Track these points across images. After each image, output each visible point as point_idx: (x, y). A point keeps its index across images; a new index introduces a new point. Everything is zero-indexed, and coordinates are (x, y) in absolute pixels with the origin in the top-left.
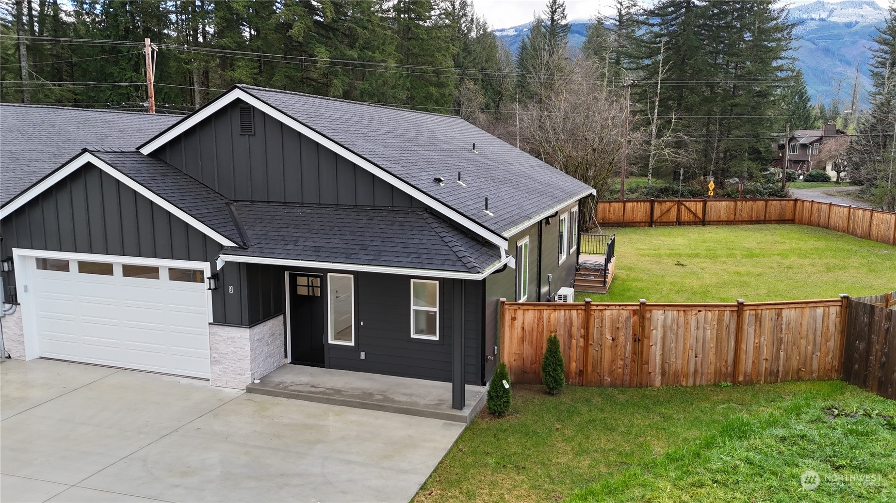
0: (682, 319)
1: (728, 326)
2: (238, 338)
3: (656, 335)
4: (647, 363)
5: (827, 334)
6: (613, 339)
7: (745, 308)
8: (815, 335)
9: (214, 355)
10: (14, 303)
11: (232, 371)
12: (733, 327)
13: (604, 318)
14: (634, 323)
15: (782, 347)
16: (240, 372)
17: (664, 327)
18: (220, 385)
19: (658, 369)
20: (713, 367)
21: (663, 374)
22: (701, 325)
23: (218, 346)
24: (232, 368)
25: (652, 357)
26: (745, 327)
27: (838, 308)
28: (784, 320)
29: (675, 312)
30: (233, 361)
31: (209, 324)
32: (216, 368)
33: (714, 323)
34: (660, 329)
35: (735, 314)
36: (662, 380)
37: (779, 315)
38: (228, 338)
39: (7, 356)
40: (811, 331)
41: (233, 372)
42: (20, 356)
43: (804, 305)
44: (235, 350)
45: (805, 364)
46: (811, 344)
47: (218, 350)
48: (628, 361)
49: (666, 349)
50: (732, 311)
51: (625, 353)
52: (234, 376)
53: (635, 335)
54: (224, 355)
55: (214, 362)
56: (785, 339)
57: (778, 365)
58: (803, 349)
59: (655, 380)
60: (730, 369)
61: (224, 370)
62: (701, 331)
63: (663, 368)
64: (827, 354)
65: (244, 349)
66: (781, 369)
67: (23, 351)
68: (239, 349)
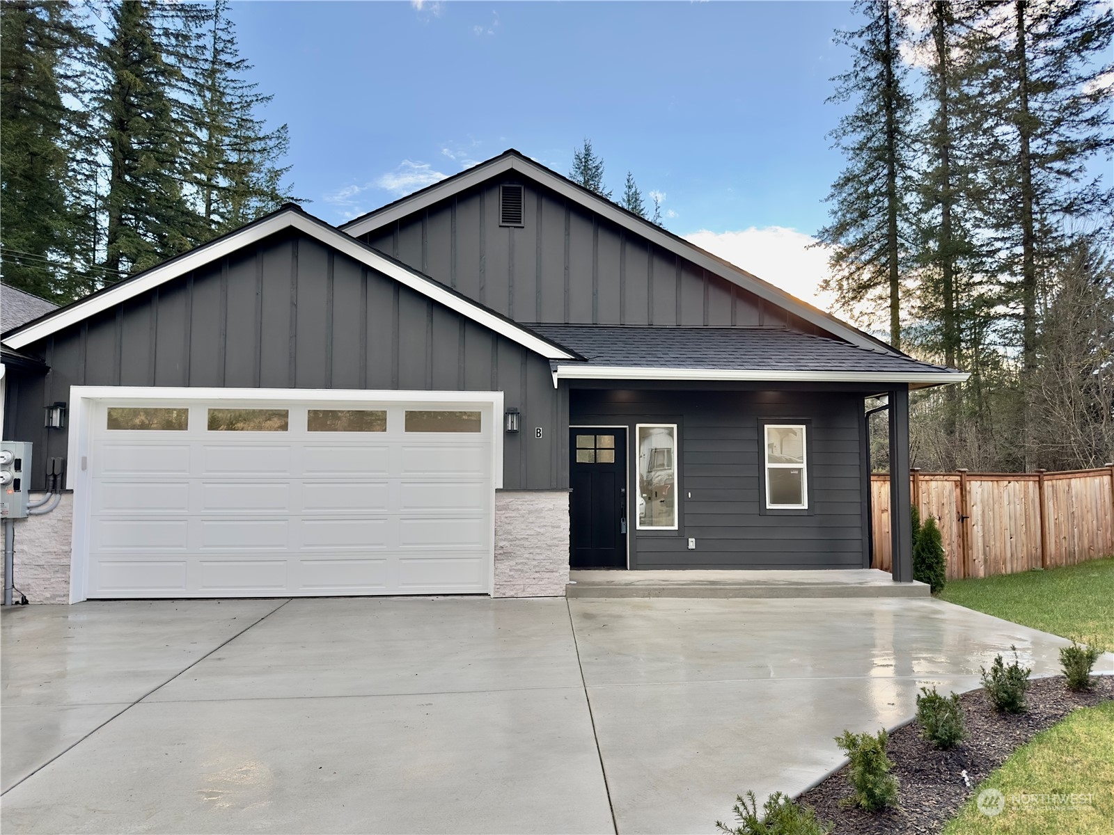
0: (996, 491)
1: (1033, 500)
2: (550, 510)
3: (976, 512)
4: (972, 549)
5: (1104, 507)
6: (940, 519)
7: (1045, 478)
8: (1097, 508)
9: (502, 544)
10: (58, 489)
11: (535, 566)
12: (1037, 500)
13: (930, 490)
14: (957, 497)
15: (1075, 523)
16: (551, 567)
17: (982, 501)
18: (512, 593)
19: (981, 557)
20: (1025, 549)
21: (986, 561)
22: (1012, 498)
23: (510, 527)
24: (535, 563)
25: (974, 541)
26: (1046, 501)
27: (1109, 477)
28: (1073, 492)
29: (990, 483)
30: (538, 551)
31: (497, 490)
32: (504, 566)
33: (1022, 496)
34: (979, 505)
35: (1037, 485)
36: (985, 568)
37: (1069, 486)
38: (530, 512)
39: (20, 600)
40: (1094, 504)
41: (537, 569)
42: (53, 597)
43: (1086, 474)
44: (542, 530)
45: (1093, 542)
46: (1095, 518)
47: (510, 533)
48: (955, 545)
49: (986, 528)
50: (1035, 481)
51: (951, 536)
52: (537, 575)
53: (958, 513)
54: (522, 542)
55: (502, 555)
56: (1076, 514)
57: (1075, 545)
58: (1090, 525)
59: (979, 569)
60: (1039, 551)
61: (519, 567)
62: (1012, 506)
63: (985, 554)
64: (1107, 530)
65: (559, 527)
66: (1076, 548)
67: (65, 586)
68: (550, 529)
